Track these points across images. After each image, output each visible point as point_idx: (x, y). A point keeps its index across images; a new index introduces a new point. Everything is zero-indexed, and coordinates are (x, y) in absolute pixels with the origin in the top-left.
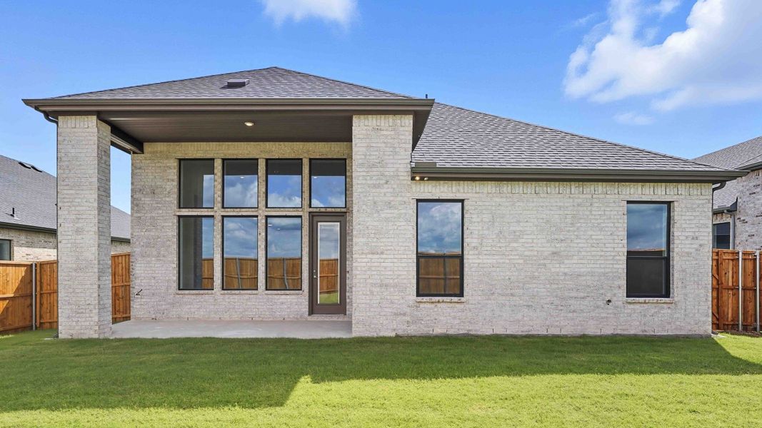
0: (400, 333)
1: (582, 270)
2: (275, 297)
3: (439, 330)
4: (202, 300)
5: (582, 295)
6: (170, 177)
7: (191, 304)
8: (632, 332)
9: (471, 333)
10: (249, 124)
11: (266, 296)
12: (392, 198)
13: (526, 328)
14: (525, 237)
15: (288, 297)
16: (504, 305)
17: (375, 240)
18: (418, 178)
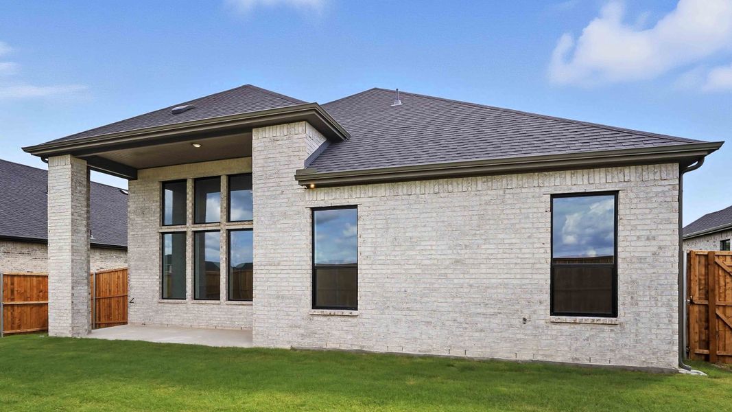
0: (295, 345)
1: (493, 281)
2: (234, 307)
3: (331, 345)
4: (178, 309)
5: (492, 311)
6: (155, 199)
7: (170, 312)
9: (364, 349)
10: (198, 146)
11: (227, 306)
12: (287, 208)
13: (425, 347)
14: (423, 243)
15: (245, 307)
16: (399, 320)
17: (272, 251)
18: (312, 186)
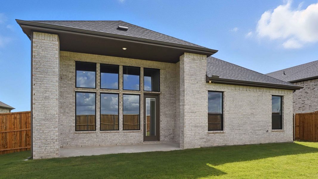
0: (202, 146)
1: (260, 120)
3: (215, 145)
4: (90, 136)
5: (260, 129)
6: (71, 71)
8: (273, 142)
9: (227, 145)
10: (125, 49)
11: (123, 133)
12: (199, 90)
13: (244, 142)
14: (244, 107)
15: (134, 133)
16: (237, 133)
17: (193, 107)
18: (210, 82)
